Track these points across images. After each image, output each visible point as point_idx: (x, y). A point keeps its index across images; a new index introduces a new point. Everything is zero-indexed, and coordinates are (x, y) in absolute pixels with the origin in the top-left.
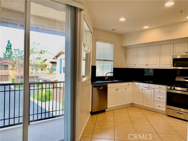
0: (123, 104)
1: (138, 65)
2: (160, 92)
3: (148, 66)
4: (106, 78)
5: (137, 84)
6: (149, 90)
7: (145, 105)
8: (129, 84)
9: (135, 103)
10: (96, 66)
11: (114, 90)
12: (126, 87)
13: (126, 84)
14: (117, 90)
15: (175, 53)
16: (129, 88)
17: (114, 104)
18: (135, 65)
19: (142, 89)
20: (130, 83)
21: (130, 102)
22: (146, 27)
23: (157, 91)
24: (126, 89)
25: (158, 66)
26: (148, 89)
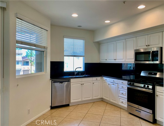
0: (91, 98)
1: (109, 60)
2: (122, 87)
3: (116, 61)
4: (76, 73)
5: (105, 78)
6: (114, 86)
7: (111, 101)
8: (97, 79)
9: (104, 98)
10: (64, 62)
11: (79, 84)
12: (93, 82)
13: (94, 79)
14: (82, 84)
15: (138, 47)
16: (98, 83)
17: (79, 99)
18: (106, 60)
19: (109, 84)
20: (99, 78)
21: (99, 97)
22: (107, 22)
23: (120, 86)
24: (93, 83)
25: (124, 60)
26: (113, 84)
